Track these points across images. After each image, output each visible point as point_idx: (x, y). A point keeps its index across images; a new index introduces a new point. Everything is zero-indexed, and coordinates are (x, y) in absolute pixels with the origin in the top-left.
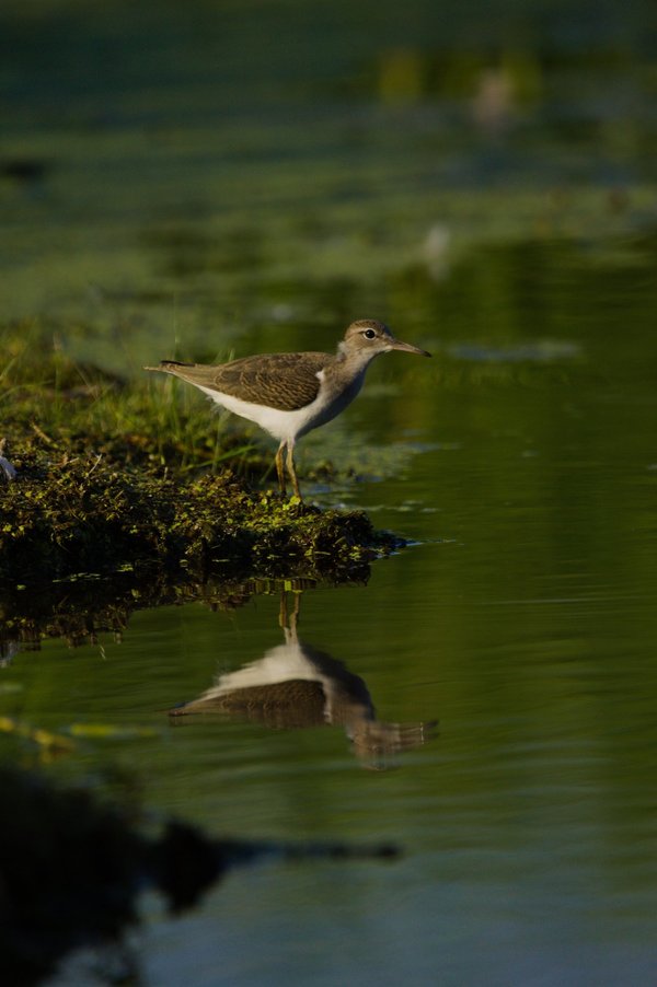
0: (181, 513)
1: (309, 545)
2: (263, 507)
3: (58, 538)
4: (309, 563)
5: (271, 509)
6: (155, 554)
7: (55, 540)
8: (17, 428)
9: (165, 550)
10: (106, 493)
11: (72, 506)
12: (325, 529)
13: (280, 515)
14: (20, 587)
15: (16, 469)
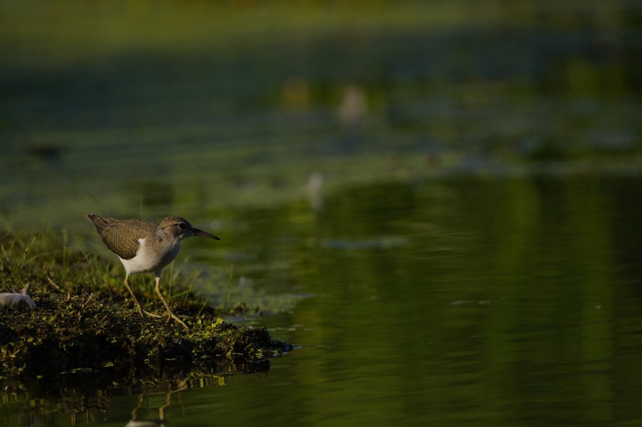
0: (145, 329)
1: (229, 349)
2: (199, 325)
3: (64, 346)
4: (229, 360)
5: (204, 326)
6: (128, 356)
7: (62, 348)
8: (38, 282)
9: (135, 353)
10: (96, 317)
11: (73, 326)
12: (239, 338)
13: (210, 330)
14: (39, 377)
15: (36, 302)
